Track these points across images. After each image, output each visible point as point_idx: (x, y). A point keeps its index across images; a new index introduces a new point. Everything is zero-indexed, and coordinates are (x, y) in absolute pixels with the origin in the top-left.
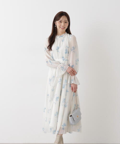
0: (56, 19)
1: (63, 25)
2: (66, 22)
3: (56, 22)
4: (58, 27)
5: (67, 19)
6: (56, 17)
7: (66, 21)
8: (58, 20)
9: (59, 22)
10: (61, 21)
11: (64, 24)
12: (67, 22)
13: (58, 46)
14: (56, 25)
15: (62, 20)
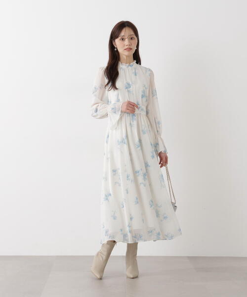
0: (114, 36)
1: (127, 44)
3: (115, 41)
4: (120, 50)
5: (132, 33)
6: (114, 32)
8: (117, 37)
9: (120, 40)
10: (124, 37)
11: (129, 42)
12: (134, 38)
13: (129, 81)
14: (116, 47)
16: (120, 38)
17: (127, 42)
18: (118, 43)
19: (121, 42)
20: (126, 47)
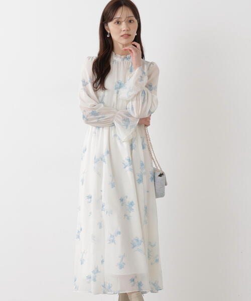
0: (106, 18)
1: (124, 29)
2: (130, 21)
3: (107, 25)
4: (115, 37)
5: (131, 14)
6: (106, 14)
7: (129, 19)
8: (111, 20)
9: (115, 23)
10: (120, 20)
11: (127, 25)
12: (133, 21)
13: (121, 79)
14: (109, 32)
15: (119, 18)
16: (115, 20)
17: (123, 26)
18: (111, 27)
19: (116, 25)
20: (123, 33)
